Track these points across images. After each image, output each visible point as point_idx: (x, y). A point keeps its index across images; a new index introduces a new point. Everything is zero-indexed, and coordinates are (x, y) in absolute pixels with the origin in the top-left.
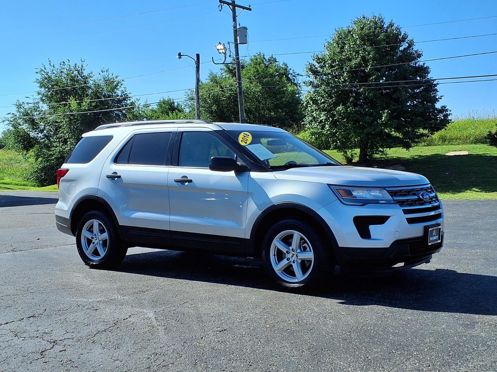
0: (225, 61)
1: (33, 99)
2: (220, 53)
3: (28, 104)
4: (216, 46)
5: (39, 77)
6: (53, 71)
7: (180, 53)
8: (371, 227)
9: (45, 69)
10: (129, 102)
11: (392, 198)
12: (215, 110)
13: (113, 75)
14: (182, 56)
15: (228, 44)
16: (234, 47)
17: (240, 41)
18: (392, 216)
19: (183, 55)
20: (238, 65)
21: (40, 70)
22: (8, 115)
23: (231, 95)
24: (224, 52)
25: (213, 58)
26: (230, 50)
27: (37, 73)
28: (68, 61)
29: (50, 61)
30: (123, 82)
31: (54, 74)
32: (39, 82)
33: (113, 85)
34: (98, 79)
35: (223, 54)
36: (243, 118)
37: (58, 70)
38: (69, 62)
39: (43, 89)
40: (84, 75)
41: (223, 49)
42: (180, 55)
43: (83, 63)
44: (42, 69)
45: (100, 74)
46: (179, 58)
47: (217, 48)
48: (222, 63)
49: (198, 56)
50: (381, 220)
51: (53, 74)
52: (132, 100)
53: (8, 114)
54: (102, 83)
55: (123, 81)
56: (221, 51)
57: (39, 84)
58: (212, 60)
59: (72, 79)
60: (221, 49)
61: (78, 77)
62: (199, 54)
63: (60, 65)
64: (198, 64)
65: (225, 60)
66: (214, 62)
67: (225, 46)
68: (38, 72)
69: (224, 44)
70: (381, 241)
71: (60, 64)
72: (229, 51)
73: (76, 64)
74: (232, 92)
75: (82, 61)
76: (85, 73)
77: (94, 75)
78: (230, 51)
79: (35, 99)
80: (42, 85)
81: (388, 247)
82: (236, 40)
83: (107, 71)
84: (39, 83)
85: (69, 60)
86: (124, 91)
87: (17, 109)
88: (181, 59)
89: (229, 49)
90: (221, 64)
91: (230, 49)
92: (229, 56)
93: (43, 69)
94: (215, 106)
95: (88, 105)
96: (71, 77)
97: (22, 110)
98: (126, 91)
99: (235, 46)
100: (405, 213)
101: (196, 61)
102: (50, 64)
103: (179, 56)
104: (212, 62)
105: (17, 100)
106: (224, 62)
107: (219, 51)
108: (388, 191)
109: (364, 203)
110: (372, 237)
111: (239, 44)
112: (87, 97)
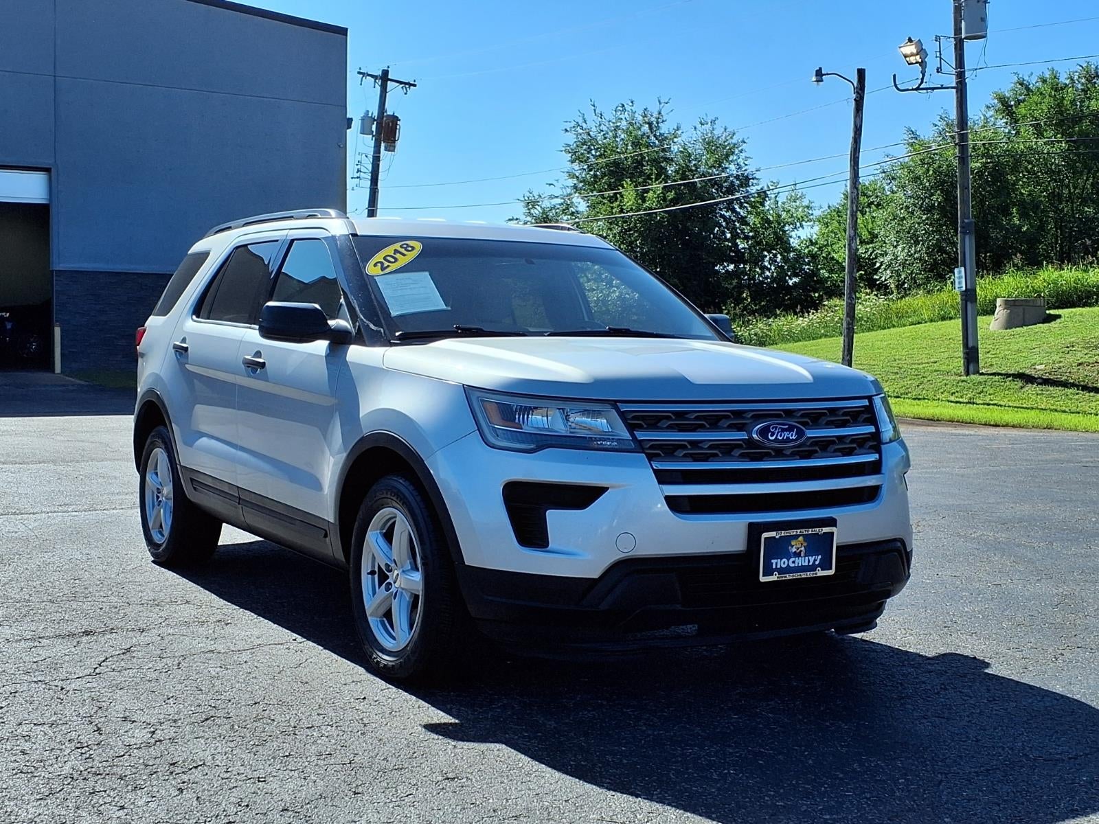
0: (922, 82)
1: (562, 188)
2: (909, 64)
3: (552, 197)
4: (900, 47)
5: (571, 139)
6: (600, 125)
7: (820, 69)
8: (554, 518)
9: (585, 122)
10: (753, 189)
11: (628, 435)
12: (939, 203)
13: (725, 129)
14: (824, 77)
15: (936, 41)
16: (953, 46)
17: (966, 33)
18: (613, 487)
19: (828, 74)
20: (961, 90)
21: (573, 124)
22: (510, 222)
23: (985, 167)
24: (920, 61)
25: (894, 76)
26: (940, 54)
27: (566, 130)
28: (631, 104)
29: (594, 106)
30: (745, 145)
31: (602, 133)
32: (570, 150)
33: (721, 152)
34: (690, 139)
35: (918, 65)
36: (966, 221)
37: (609, 125)
38: (632, 106)
39: (576, 166)
40: (662, 132)
41: (917, 54)
42: (819, 74)
43: (663, 107)
44: (577, 123)
45: (695, 128)
46: (817, 81)
47: (904, 53)
48: (914, 87)
49: (861, 73)
50: (582, 496)
51: (600, 133)
52: (763, 184)
53: (510, 220)
54: (699, 149)
55: (744, 142)
56: (912, 59)
57: (570, 155)
58: (893, 84)
59: (636, 144)
60: (912, 55)
61: (648, 137)
62: (864, 70)
63: (614, 113)
64: (860, 92)
65: (922, 79)
66: (898, 86)
67: (922, 45)
68: (568, 129)
69: (919, 40)
70: (572, 557)
71: (616, 111)
72: (939, 58)
73: (646, 109)
74: (989, 161)
75: (659, 102)
76: (665, 129)
77: (683, 133)
78: (941, 58)
79: (565, 188)
80: (577, 157)
81: (596, 576)
82: (958, 30)
83: (711, 122)
84: (570, 152)
85: (632, 102)
86: (742, 164)
87: (525, 210)
88: (821, 83)
89: (938, 54)
90: (913, 90)
91: (940, 52)
92: (937, 69)
93: (580, 123)
94: (938, 195)
95: (658, 197)
96: (636, 137)
97: (537, 212)
98: (746, 165)
99: (956, 45)
100: (661, 481)
101: (855, 85)
102: (595, 110)
103: (817, 75)
104: (894, 87)
105: (529, 192)
106: (920, 85)
107: (908, 59)
108: (623, 415)
109: (542, 442)
110: (551, 545)
111: (966, 38)
112: (657, 180)
